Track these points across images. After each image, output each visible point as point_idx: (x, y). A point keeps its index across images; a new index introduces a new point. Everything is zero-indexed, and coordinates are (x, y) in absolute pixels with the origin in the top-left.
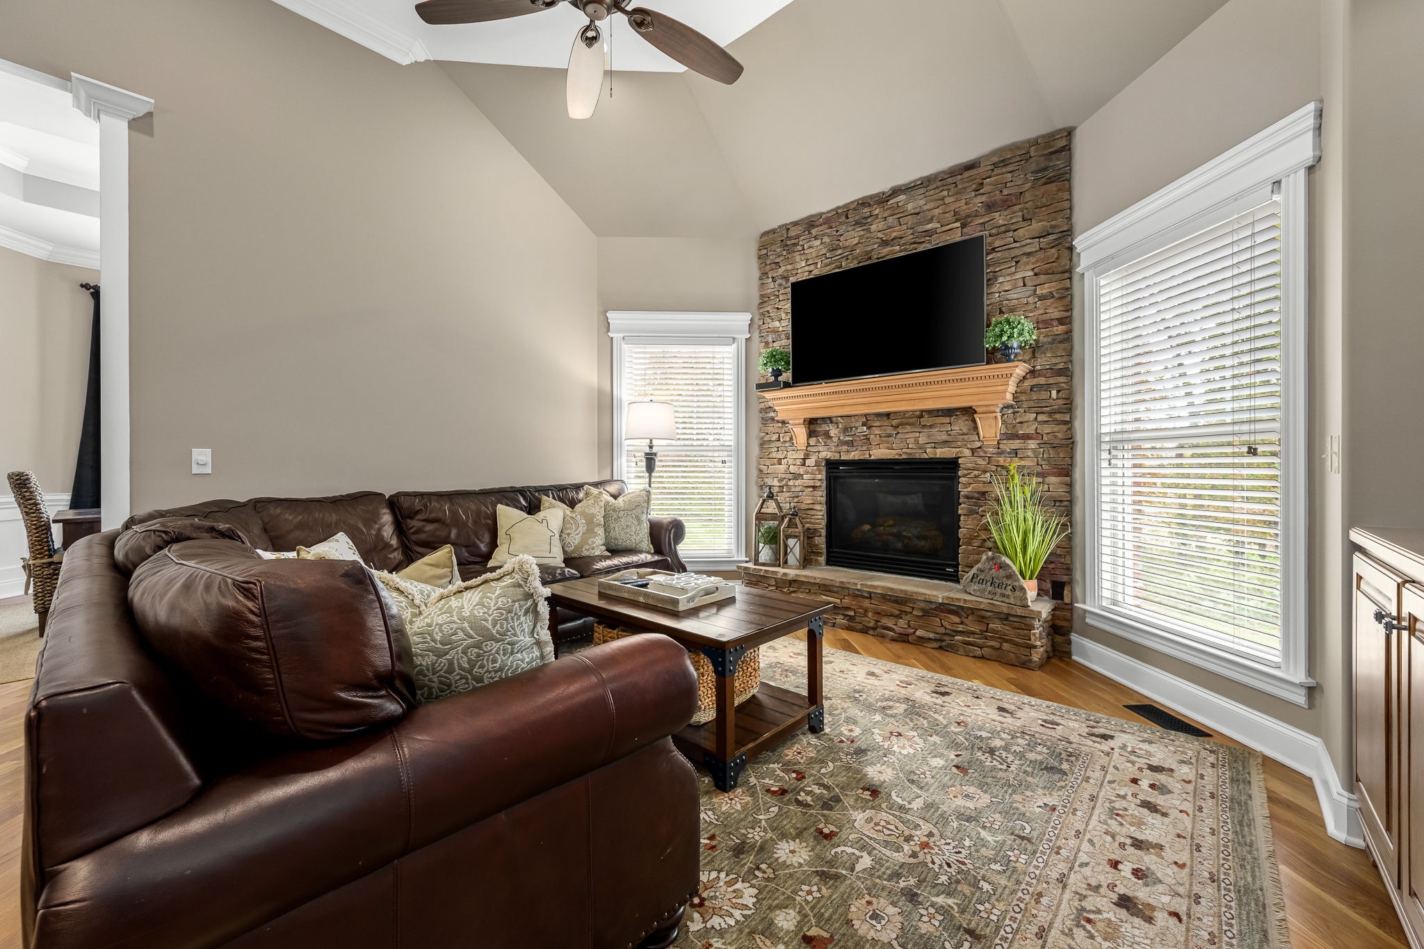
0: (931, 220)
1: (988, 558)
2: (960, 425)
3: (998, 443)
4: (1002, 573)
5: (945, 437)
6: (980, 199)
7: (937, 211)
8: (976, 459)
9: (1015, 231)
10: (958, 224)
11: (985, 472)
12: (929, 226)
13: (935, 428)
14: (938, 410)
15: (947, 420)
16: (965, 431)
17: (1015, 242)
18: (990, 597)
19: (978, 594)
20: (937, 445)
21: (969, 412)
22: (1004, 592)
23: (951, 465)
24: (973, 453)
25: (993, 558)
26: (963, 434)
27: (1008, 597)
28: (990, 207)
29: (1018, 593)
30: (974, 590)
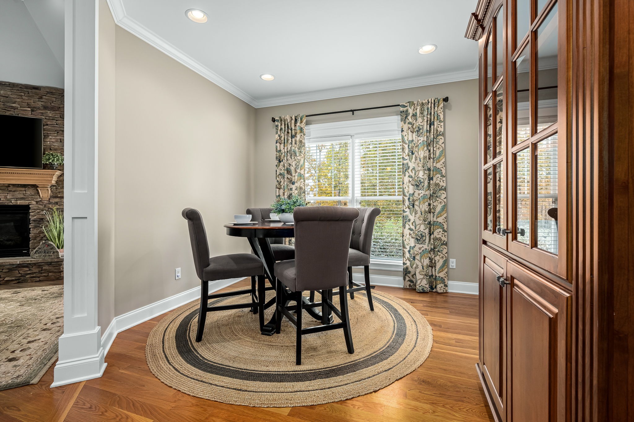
0: (14, 103)
1: (43, 243)
2: (30, 192)
3: (49, 199)
4: (49, 248)
5: (22, 196)
6: (40, 103)
7: (18, 100)
8: (38, 205)
9: (56, 120)
10: (29, 109)
11: (43, 210)
12: (14, 105)
13: (18, 192)
14: (18, 185)
15: (24, 189)
16: (33, 194)
17: (57, 125)
18: (44, 257)
19: (38, 257)
20: (17, 199)
21: (35, 187)
22: (50, 254)
23: (26, 208)
24: (37, 203)
25: (45, 243)
26: (32, 195)
27: (51, 256)
28: (45, 108)
29: (55, 254)
30: (36, 256)
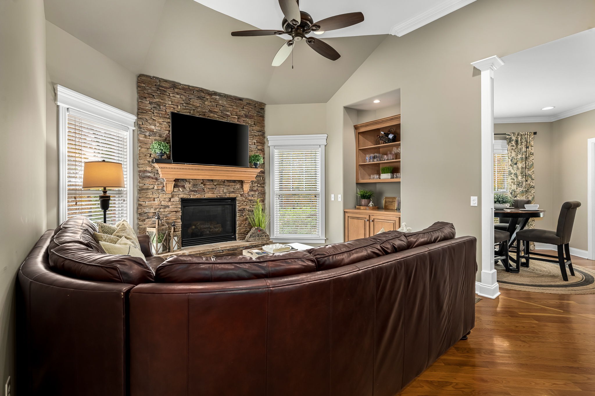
0: (228, 111)
1: (256, 229)
2: (238, 186)
3: (248, 193)
4: (261, 232)
5: (233, 190)
6: (243, 112)
7: (230, 109)
8: (242, 197)
9: (253, 127)
10: (237, 117)
11: (245, 202)
12: (228, 113)
13: (230, 187)
14: (231, 180)
15: (233, 184)
16: (239, 188)
17: (252, 130)
18: (258, 240)
19: (253, 241)
20: (230, 192)
21: (242, 182)
22: (263, 238)
23: (234, 200)
24: (241, 196)
25: (257, 229)
26: (238, 189)
27: (264, 239)
28: (246, 116)
29: (267, 237)
30: (252, 240)
